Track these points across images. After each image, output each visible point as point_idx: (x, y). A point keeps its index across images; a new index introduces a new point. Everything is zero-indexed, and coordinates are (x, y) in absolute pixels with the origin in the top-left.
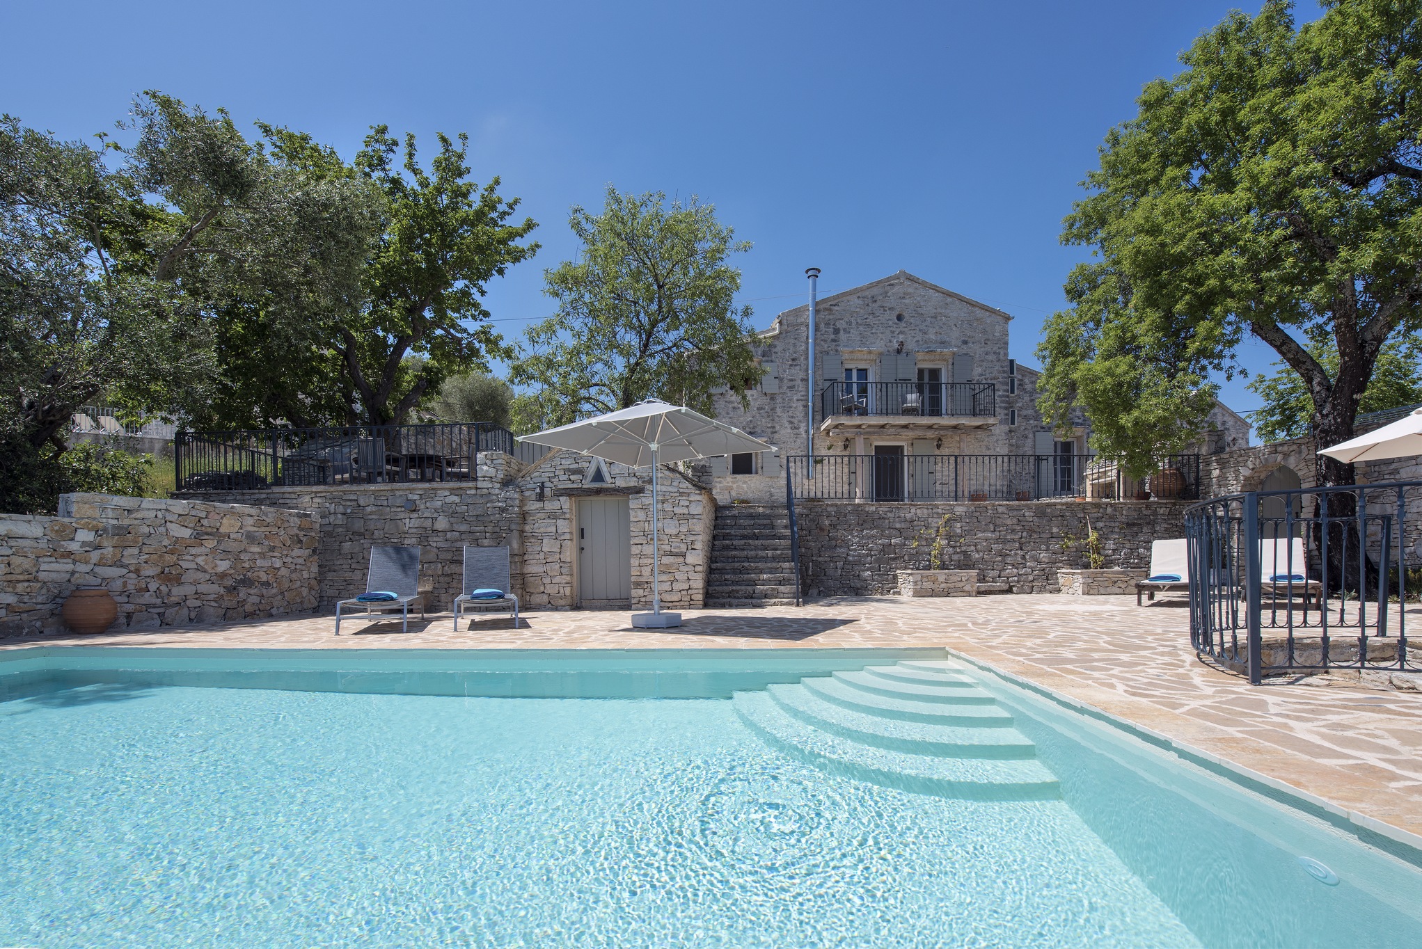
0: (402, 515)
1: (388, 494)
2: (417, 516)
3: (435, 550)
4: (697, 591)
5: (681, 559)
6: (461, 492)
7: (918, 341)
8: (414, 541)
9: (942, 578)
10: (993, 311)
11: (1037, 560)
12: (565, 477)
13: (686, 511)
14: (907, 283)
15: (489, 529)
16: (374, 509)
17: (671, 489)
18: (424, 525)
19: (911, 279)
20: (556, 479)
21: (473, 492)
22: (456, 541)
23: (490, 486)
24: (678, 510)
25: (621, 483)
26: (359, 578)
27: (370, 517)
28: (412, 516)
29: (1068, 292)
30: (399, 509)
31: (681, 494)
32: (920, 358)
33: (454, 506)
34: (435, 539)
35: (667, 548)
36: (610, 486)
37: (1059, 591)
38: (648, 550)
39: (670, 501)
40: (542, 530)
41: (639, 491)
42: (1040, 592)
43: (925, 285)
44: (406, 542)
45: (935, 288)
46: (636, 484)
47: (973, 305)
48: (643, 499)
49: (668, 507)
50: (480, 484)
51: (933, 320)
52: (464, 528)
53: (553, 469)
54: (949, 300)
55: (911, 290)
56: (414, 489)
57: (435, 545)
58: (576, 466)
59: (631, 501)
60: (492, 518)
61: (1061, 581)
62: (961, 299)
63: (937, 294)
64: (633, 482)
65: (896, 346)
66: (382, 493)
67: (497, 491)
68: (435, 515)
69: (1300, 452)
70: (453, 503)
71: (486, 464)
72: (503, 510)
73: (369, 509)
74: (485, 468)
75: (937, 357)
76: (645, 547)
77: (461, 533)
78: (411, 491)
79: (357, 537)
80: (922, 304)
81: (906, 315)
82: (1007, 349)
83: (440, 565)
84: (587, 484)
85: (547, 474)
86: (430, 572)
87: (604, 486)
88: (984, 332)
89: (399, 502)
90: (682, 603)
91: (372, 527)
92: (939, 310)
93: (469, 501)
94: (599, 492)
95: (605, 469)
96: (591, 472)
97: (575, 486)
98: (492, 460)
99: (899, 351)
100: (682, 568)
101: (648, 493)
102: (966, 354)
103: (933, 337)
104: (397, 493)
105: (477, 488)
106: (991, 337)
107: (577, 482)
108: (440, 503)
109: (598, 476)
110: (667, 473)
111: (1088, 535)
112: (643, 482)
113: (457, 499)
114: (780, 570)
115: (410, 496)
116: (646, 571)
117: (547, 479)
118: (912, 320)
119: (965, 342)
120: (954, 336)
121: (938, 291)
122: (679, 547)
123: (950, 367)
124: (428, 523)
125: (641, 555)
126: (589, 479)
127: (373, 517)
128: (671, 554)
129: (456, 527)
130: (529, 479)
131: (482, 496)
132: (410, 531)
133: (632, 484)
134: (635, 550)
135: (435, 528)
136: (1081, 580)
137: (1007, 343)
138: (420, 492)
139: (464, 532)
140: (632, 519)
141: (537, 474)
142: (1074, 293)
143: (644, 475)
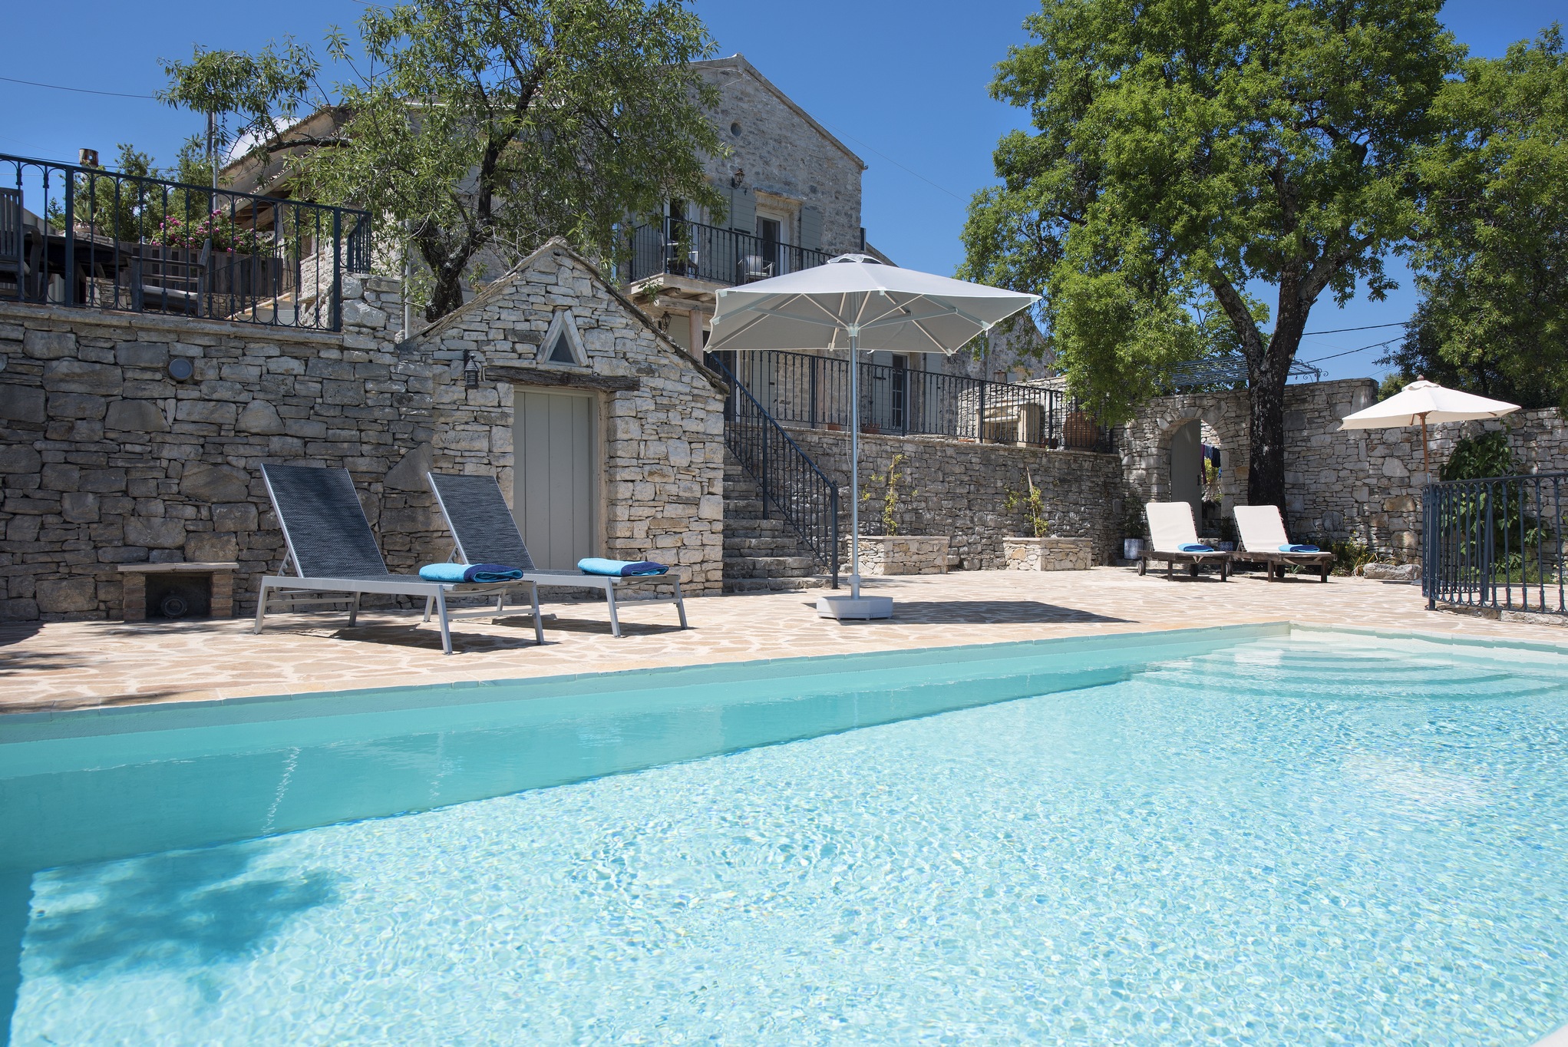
0: (156, 391)
1: (117, 335)
2: (196, 394)
3: (243, 475)
4: (715, 565)
5: (691, 511)
6: (308, 352)
7: (757, 173)
8: (188, 451)
9: (914, 547)
10: (846, 152)
11: (984, 524)
12: (507, 346)
13: (701, 428)
14: (747, 77)
15: (371, 435)
16: (77, 368)
17: (681, 388)
18: (217, 417)
19: (750, 71)
20: (491, 348)
21: (334, 354)
22: (296, 456)
23: (373, 345)
24: (692, 426)
25: (602, 368)
26: (30, 535)
27: (64, 387)
28: (182, 394)
29: (999, 163)
30: (148, 375)
31: (696, 398)
32: (760, 200)
33: (290, 380)
34: (242, 450)
35: (673, 489)
36: (586, 371)
37: (1005, 565)
38: (645, 492)
39: (679, 408)
40: (463, 445)
41: (632, 385)
42: (988, 567)
43: (768, 88)
44: (166, 453)
45: (780, 97)
46: (627, 373)
47: (824, 137)
48: (639, 401)
49: (674, 418)
50: (349, 341)
51: (777, 145)
52: (313, 429)
53: (484, 327)
54: (796, 120)
55: (750, 90)
56: (190, 333)
57: (242, 463)
58: (524, 326)
59: (618, 403)
60: (377, 414)
61: (1008, 552)
62: (811, 123)
63: (782, 106)
64: (622, 370)
65: (731, 174)
66: (100, 332)
67: (388, 359)
68: (244, 397)
69: (1219, 408)
70: (288, 373)
71: (363, 299)
72: (401, 399)
73: (63, 367)
74: (363, 307)
75: (781, 205)
76: (639, 487)
77: (306, 441)
78: (180, 335)
79: (24, 435)
80: (764, 116)
81: (744, 128)
82: (859, 211)
83: (253, 511)
84: (544, 364)
85: (474, 336)
86: (230, 525)
87: (576, 370)
88: (835, 180)
89: (147, 357)
90: (693, 586)
91: (71, 412)
92: (784, 132)
93: (326, 373)
94: (565, 379)
95: (576, 339)
96: (551, 340)
97: (525, 364)
98: (378, 294)
99: (734, 184)
100: (695, 526)
101: (645, 391)
102: (814, 208)
103: (776, 171)
104: (144, 337)
105: (342, 348)
106: (842, 190)
107: (525, 357)
108: (255, 372)
109: (562, 352)
110: (676, 359)
111: (1028, 491)
112: (639, 370)
113: (297, 366)
114: (758, 532)
115: (179, 348)
116: (640, 530)
117: (474, 346)
118: (751, 138)
119: (814, 190)
120: (801, 177)
121: (784, 103)
122: (690, 489)
123: (796, 223)
124: (227, 414)
125: (633, 501)
126: (548, 354)
127: (73, 387)
128: (679, 500)
129: (294, 428)
130: (438, 340)
131: (354, 364)
132: (177, 428)
133: (620, 372)
134: (624, 491)
135: (242, 426)
136: (1039, 552)
137: (859, 203)
138: (206, 341)
139: (314, 439)
140: (620, 435)
141: (454, 332)
142: (1005, 167)
143: (640, 358)
